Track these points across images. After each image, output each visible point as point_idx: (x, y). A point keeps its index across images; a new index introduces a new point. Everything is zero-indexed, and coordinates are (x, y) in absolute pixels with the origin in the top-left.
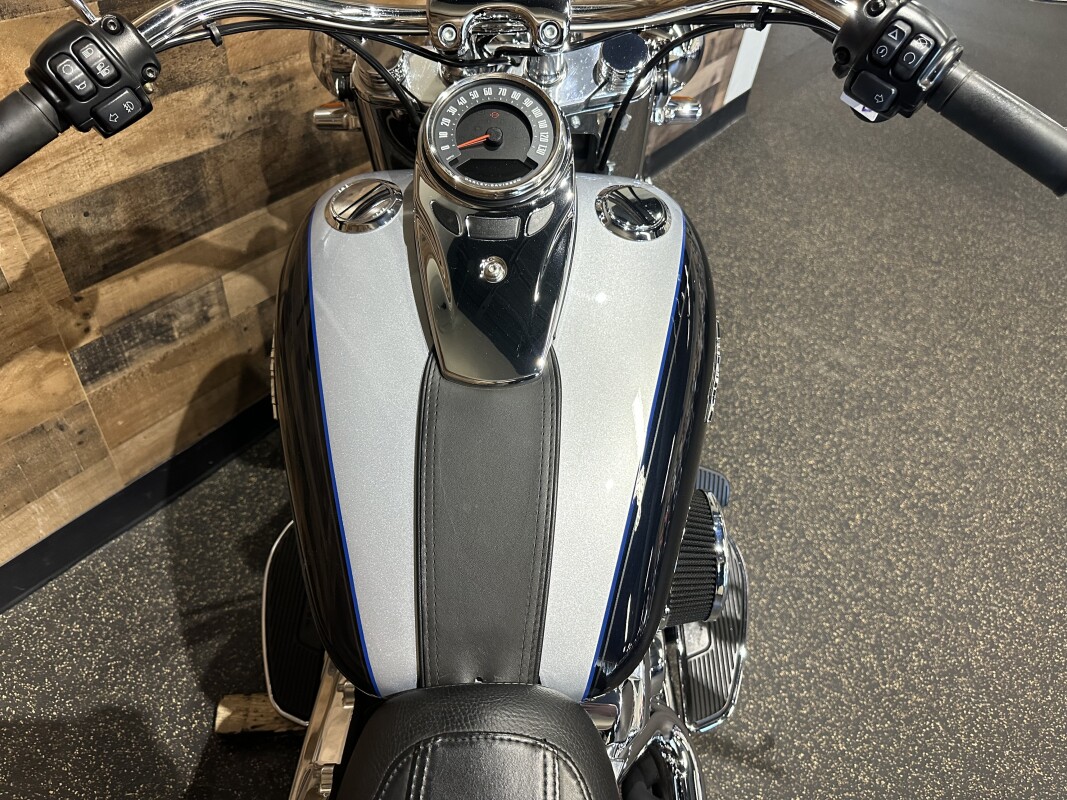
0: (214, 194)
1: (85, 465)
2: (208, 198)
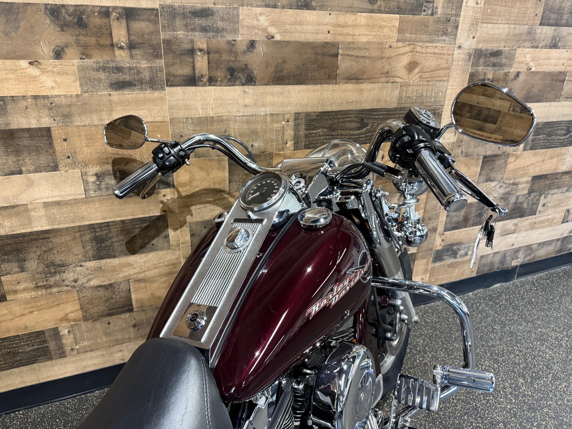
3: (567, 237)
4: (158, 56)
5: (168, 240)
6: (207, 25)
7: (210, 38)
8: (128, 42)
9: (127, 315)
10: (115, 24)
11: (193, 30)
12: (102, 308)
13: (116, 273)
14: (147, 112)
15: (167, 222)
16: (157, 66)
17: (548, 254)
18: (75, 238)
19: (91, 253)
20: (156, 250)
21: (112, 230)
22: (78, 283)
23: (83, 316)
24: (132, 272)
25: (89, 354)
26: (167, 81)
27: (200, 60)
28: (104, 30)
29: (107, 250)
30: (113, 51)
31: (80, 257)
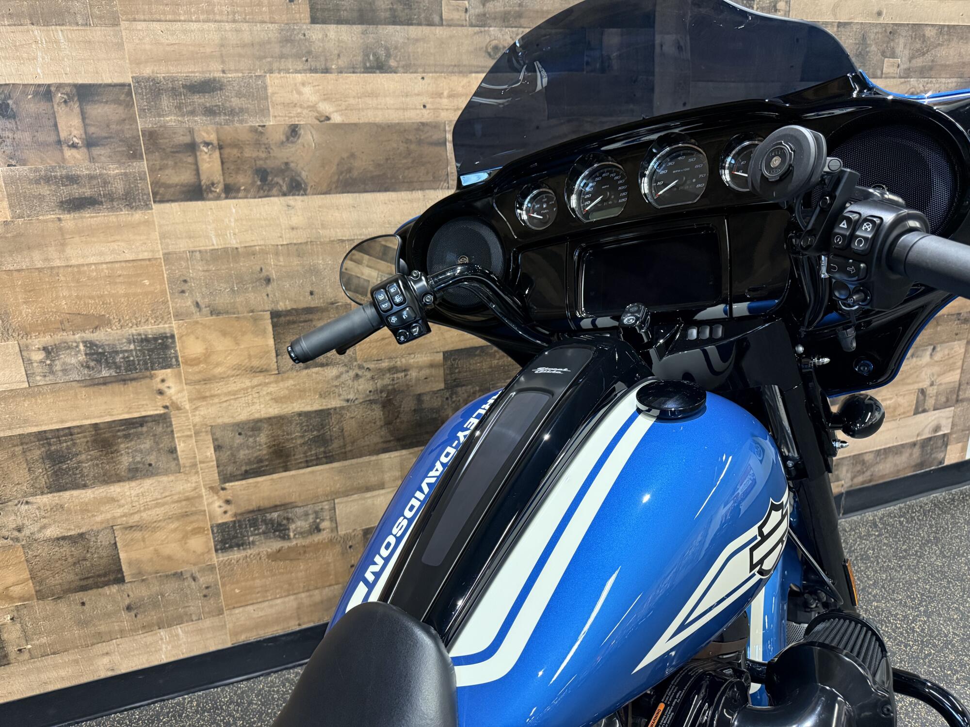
0: (336, 438)
1: (206, 616)
2: (331, 440)
3: (930, 439)
4: (135, 156)
5: (174, 456)
6: (214, 104)
7: (221, 124)
8: (84, 136)
9: (114, 589)
10: (61, 111)
11: (193, 113)
12: (69, 576)
13: (90, 515)
14: (123, 244)
15: (171, 425)
16: (135, 172)
17: (898, 471)
18: (14, 455)
19: (43, 481)
20: (157, 474)
21: (78, 441)
22: (23, 534)
23: (36, 592)
24: (118, 512)
25: (50, 660)
26: (155, 194)
27: (208, 160)
28: (44, 120)
29: (70, 476)
30: (62, 151)
31: (24, 488)
